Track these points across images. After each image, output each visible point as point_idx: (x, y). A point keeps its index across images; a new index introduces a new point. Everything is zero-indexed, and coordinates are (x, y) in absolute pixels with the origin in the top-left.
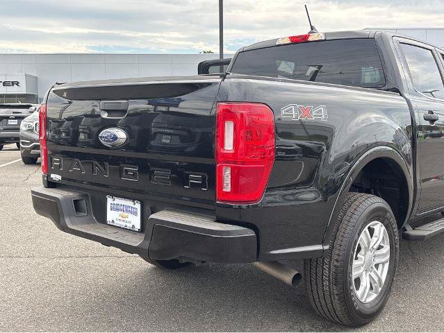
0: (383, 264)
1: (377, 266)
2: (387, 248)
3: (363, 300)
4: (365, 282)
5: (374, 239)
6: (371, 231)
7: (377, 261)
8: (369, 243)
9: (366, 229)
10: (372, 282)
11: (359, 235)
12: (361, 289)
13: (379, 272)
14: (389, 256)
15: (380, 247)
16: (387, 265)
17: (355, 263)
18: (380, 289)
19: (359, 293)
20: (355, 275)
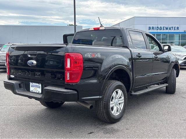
0: (122, 103)
1: (120, 104)
2: (123, 98)
3: (114, 115)
4: (115, 109)
5: (118, 95)
6: (117, 92)
7: (120, 102)
8: (116, 96)
9: (115, 92)
10: (118, 109)
11: (112, 93)
12: (114, 111)
13: (120, 106)
14: (124, 101)
15: (120, 98)
16: (123, 104)
17: (111, 102)
18: (121, 111)
19: (113, 112)
20: (111, 106)
